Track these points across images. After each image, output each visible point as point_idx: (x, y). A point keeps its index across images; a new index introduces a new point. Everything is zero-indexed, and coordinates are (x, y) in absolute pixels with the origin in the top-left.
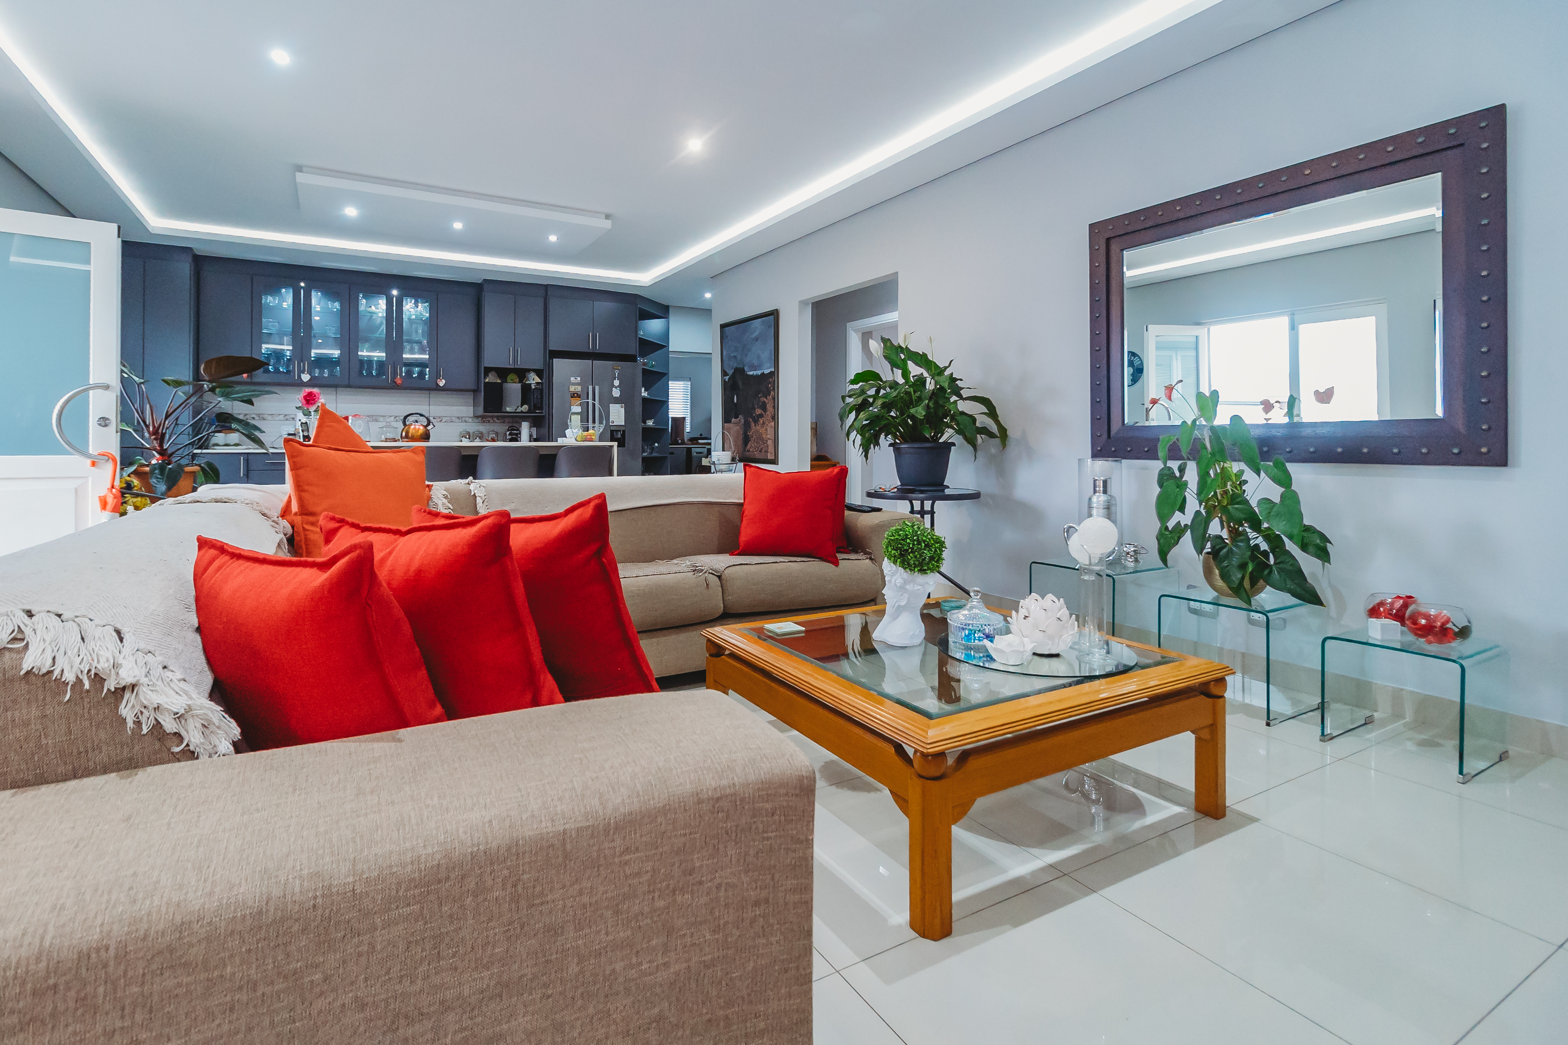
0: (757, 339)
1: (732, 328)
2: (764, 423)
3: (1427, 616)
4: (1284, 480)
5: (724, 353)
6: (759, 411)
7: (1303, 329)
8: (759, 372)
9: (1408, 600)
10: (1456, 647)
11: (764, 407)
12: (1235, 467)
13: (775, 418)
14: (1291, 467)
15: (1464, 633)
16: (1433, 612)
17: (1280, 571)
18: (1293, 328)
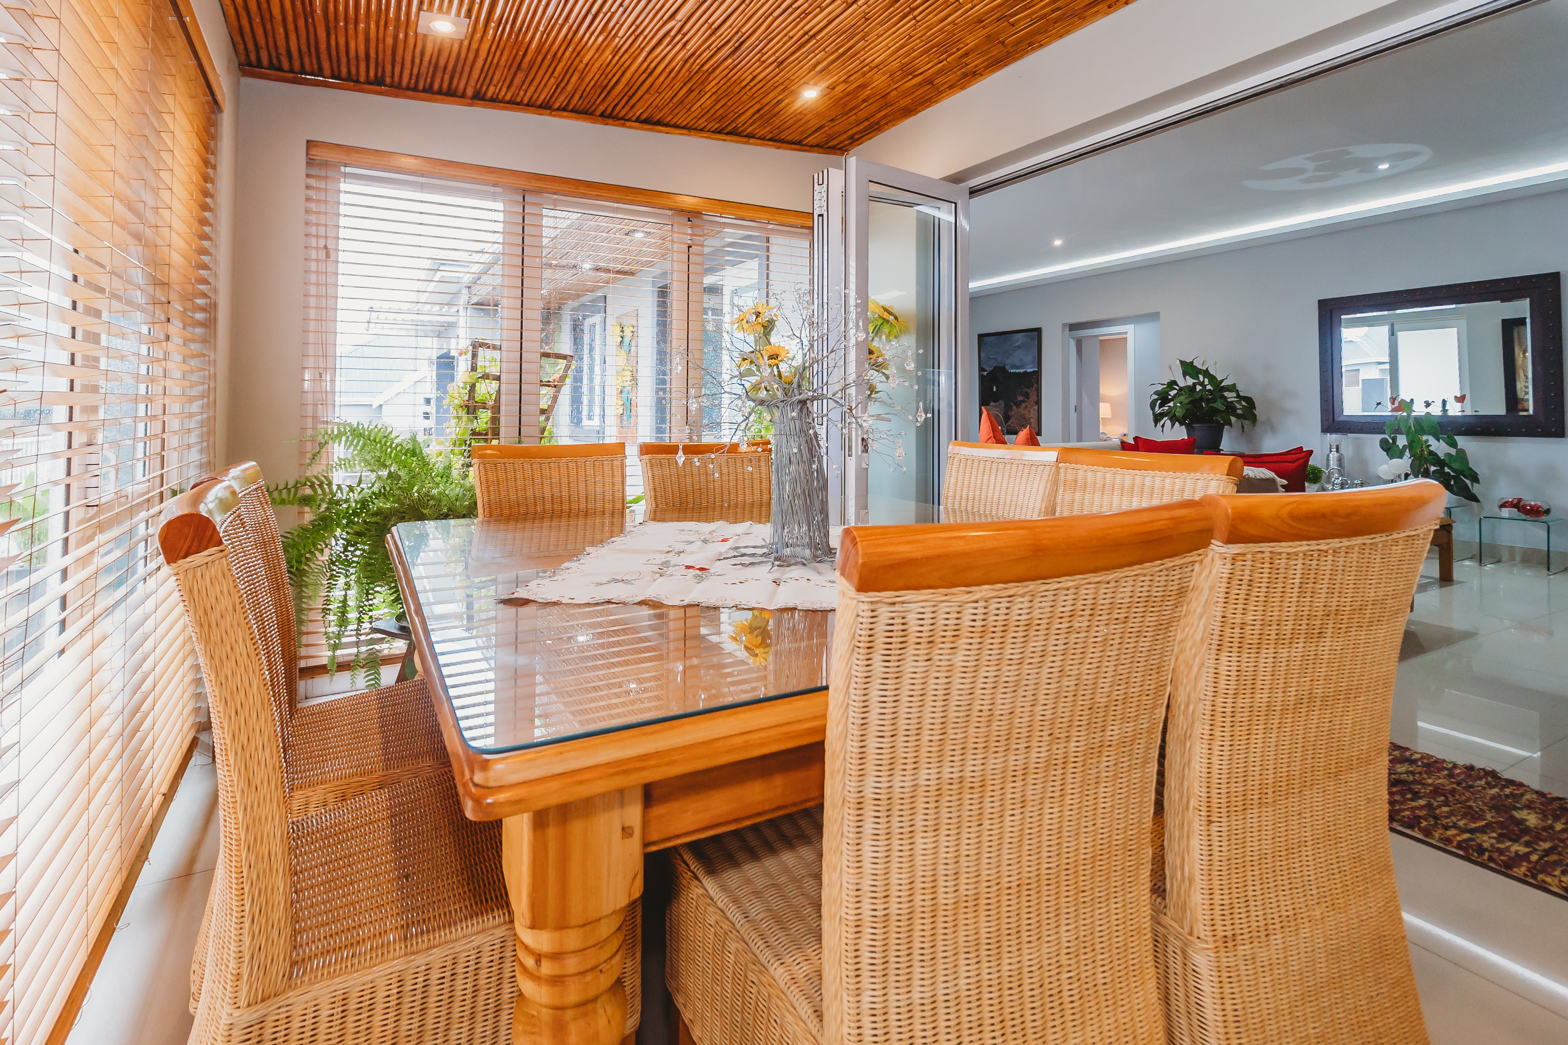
0: (1019, 347)
1: (992, 338)
2: (1026, 406)
3: (1530, 505)
4: (1453, 444)
5: (982, 355)
6: (1021, 398)
7: (1401, 336)
8: (1022, 371)
9: (1520, 500)
10: (1544, 518)
11: (1027, 395)
12: (1424, 438)
13: (1039, 402)
14: (1458, 438)
15: (1548, 512)
16: (1533, 503)
17: (1457, 487)
18: (1392, 333)
